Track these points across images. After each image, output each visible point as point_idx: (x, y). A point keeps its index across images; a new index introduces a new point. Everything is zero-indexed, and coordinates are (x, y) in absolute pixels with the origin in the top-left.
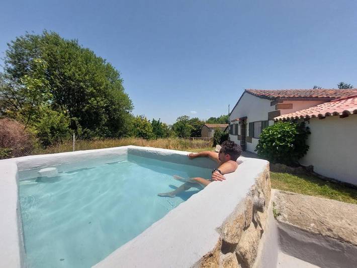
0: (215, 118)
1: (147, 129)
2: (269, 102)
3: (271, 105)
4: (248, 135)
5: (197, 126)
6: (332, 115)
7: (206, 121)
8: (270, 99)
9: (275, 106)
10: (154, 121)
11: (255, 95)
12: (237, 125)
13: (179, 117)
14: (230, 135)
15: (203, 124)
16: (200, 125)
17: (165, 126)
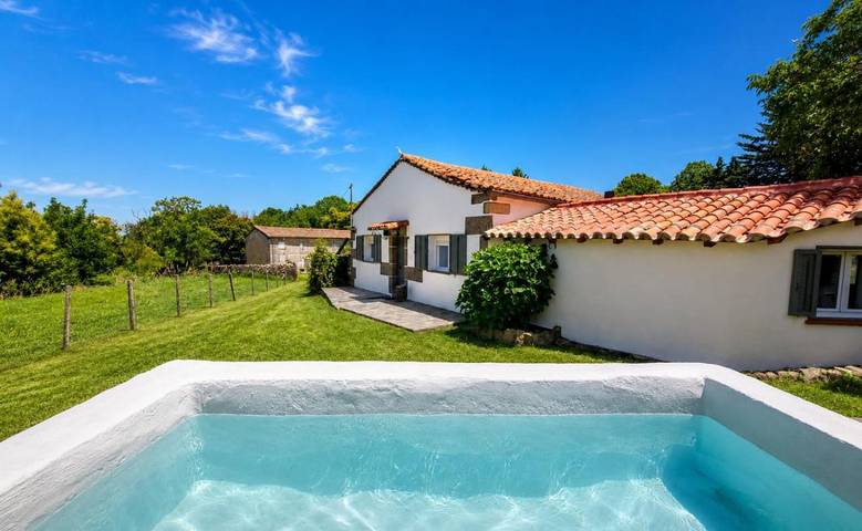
0: (280, 211)
1: (26, 238)
2: (469, 194)
3: (473, 202)
4: (411, 263)
5: (226, 230)
6: (604, 237)
7: (255, 218)
8: (473, 189)
9: (482, 204)
10: (55, 207)
11: (432, 173)
12: (377, 239)
13: (161, 199)
14: (354, 261)
15: (249, 227)
16: (235, 227)
17: (108, 227)
